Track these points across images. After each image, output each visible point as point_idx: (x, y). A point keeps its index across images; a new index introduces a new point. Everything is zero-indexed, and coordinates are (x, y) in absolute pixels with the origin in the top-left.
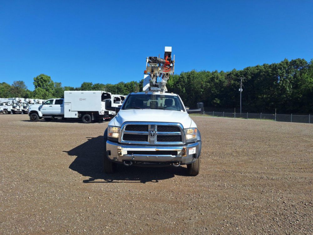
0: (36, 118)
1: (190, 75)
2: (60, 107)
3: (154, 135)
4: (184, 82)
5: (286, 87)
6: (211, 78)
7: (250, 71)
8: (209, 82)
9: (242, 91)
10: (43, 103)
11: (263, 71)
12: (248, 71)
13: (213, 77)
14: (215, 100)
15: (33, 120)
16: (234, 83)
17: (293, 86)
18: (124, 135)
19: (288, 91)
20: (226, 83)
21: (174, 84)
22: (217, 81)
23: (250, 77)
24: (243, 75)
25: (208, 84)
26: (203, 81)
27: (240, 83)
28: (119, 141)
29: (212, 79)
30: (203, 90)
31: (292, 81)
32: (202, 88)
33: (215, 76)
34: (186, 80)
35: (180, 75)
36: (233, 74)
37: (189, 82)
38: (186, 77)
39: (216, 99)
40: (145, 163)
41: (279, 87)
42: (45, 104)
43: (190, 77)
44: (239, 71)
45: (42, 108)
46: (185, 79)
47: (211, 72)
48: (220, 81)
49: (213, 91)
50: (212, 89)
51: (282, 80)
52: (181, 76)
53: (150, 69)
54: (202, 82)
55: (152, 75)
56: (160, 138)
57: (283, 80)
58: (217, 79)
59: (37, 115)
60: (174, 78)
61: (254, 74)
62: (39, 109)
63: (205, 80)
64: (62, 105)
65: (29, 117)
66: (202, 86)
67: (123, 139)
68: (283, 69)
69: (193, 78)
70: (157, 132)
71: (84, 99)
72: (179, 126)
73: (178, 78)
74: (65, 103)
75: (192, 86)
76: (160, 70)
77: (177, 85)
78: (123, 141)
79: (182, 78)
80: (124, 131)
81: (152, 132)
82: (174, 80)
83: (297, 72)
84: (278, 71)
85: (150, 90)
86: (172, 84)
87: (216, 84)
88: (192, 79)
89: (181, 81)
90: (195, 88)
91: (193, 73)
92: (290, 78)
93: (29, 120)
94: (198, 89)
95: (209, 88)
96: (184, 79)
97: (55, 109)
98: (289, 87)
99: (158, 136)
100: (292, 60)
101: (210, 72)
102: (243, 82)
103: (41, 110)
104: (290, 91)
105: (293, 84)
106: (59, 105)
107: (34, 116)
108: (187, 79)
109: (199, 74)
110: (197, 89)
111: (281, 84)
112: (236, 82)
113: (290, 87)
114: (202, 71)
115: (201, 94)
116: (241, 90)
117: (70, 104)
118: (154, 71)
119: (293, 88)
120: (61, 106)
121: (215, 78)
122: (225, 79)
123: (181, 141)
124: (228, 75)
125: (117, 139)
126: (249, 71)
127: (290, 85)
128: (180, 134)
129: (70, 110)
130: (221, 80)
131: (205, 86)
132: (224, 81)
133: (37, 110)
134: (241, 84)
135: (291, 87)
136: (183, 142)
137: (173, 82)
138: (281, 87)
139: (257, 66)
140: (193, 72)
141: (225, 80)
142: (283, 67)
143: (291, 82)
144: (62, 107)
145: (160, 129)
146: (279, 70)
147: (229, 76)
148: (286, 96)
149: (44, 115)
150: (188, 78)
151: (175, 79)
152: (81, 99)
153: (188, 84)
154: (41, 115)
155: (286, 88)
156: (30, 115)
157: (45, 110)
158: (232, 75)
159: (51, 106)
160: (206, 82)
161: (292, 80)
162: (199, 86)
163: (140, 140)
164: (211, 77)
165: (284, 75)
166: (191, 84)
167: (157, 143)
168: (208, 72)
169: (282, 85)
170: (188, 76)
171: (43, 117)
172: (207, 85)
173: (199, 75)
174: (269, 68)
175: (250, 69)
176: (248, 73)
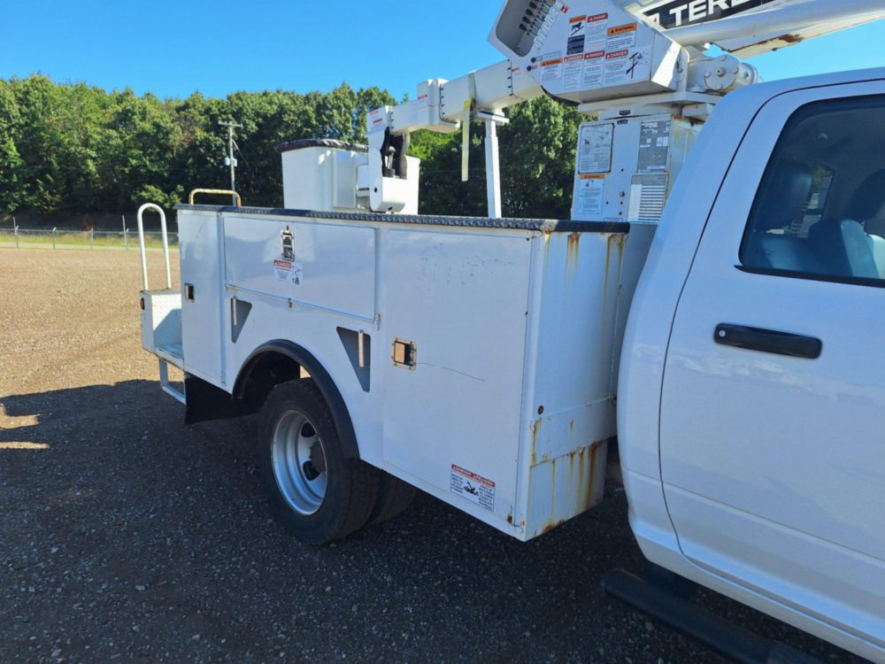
1: (27, 93)
6: (117, 114)
7: (251, 104)
8: (109, 126)
9: (236, 165)
11: (290, 111)
12: (243, 105)
13: (129, 111)
14: (146, 191)
16: (207, 139)
20: (178, 138)
22: (147, 126)
23: (253, 127)
24: (230, 116)
25: (113, 133)
27: (227, 141)
29: (124, 118)
30: (92, 153)
32: (86, 144)
34: (14, 110)
36: (194, 106)
37: (29, 117)
38: (10, 96)
39: (147, 186)
43: (32, 99)
44: (213, 102)
46: (10, 103)
47: (109, 92)
48: (157, 125)
49: (133, 158)
50: (130, 153)
54: (87, 125)
58: (143, 119)
61: (265, 117)
63: (96, 117)
66: (88, 137)
68: (345, 112)
69: (45, 104)
75: (42, 134)
84: (332, 116)
87: (142, 135)
88: (39, 104)
90: (59, 144)
91: (39, 86)
94: (72, 149)
95: (119, 147)
100: (362, 90)
102: (233, 137)
108: (16, 106)
109: (69, 93)
110: (68, 148)
112: (212, 136)
116: (231, 162)
121: (134, 114)
122: (172, 122)
124: (179, 110)
126: (248, 104)
130: (162, 124)
132: (173, 129)
134: (231, 145)
139: (265, 94)
140: (41, 81)
141: (172, 125)
142: (345, 106)
146: (335, 112)
147: (182, 113)
150: (21, 101)
153: (27, 124)
158: (192, 110)
160: (102, 124)
162: (76, 137)
165: (348, 128)
170: (20, 95)
172: (109, 137)
173: (70, 97)
174: (305, 104)
175: (249, 100)
176: (245, 111)
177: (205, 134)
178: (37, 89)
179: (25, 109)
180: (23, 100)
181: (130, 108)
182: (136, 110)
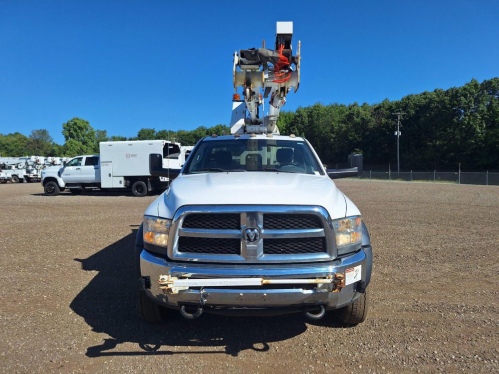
0: (54, 190)
1: (312, 112)
2: (94, 171)
3: (255, 239)
4: (302, 123)
5: (475, 126)
6: (347, 116)
8: (344, 122)
9: (400, 134)
10: (66, 164)
11: (435, 101)
12: (409, 102)
13: (352, 114)
15: (49, 193)
16: (387, 123)
17: (486, 124)
18: (181, 239)
19: (479, 133)
20: (373, 124)
21: (285, 127)
22: (357, 120)
23: (413, 112)
24: (401, 109)
25: (343, 125)
26: (334, 120)
27: (397, 122)
28: (169, 255)
29: (350, 117)
30: (334, 136)
31: (485, 116)
32: (333, 133)
33: (353, 111)
34: (306, 120)
35: (297, 112)
36: (383, 107)
37: (311, 123)
38: (305, 115)
39: (356, 149)
40: (234, 308)
41: (464, 127)
42: (69, 166)
43: (313, 115)
44: (394, 103)
45: (64, 173)
46: (305, 118)
47: (347, 106)
48: (363, 119)
49: (351, 136)
50: (349, 134)
51: (467, 115)
52: (297, 114)
53: (243, 77)
54: (333, 123)
55: (248, 90)
56: (271, 246)
57: (469, 114)
58: (357, 117)
59: (56, 184)
60: (285, 117)
61: (420, 107)
62: (59, 174)
63: (337, 119)
64: (97, 166)
65: (43, 188)
66: (333, 128)
67: (179, 250)
68: (470, 97)
69: (318, 116)
70: (263, 231)
71: (134, 156)
72: (319, 213)
73: (293, 117)
74: (101, 163)
75: (315, 129)
76: (266, 79)
77: (291, 128)
78: (177, 255)
79: (299, 116)
80: (180, 230)
81: (250, 231)
82: (286, 121)
83: (493, 101)
84: (460, 100)
85: (245, 131)
86: (283, 126)
87: (356, 125)
88: (316, 117)
89: (298, 122)
90: (321, 133)
91: (317, 108)
92: (483, 111)
93: (44, 192)
94: (326, 135)
95: (345, 131)
96: (302, 119)
97: (86, 173)
98: (480, 126)
99: (265, 241)
100: (485, 81)
101: (345, 106)
102: (400, 120)
103: (62, 175)
104: (482, 133)
105: (487, 121)
106: (92, 167)
107: (50, 186)
108: (307, 118)
109: (327, 110)
110: (324, 134)
111: (466, 122)
112: (390, 121)
113: (482, 126)
114: (332, 104)
115: (330, 141)
116: (398, 133)
117: (110, 163)
118: (252, 81)
119: (487, 127)
120: (95, 169)
121: (354, 115)
122: (371, 116)
123: (324, 250)
124: (376, 109)
125: (165, 249)
126: (412, 101)
127: (482, 123)
128: (323, 235)
129: (110, 175)
130: (365, 118)
131: (338, 129)
132: (370, 120)
133: (56, 176)
134: (399, 124)
135: (484, 126)
136: (331, 255)
137: (285, 125)
138: (466, 127)
139: (424, 94)
140: (318, 106)
141: (370, 118)
142: (470, 93)
143: (483, 118)
144: (98, 169)
145: (271, 224)
146: (462, 97)
147: (377, 111)
148: (476, 141)
149: (67, 185)
151: (287, 118)
152: (128, 156)
153: (310, 126)
154: (62, 184)
155: (475, 128)
156: (44, 185)
157: (69, 175)
158: (382, 109)
159: (79, 169)
160: (339, 122)
161: (485, 114)
162: (328, 129)
163: (221, 252)
164: (348, 113)
165: (471, 106)
166: (314, 125)
167: (263, 257)
168: (342, 106)
169: (468, 122)
170: (309, 113)
171: (66, 187)
172: (342, 128)
174: (445, 96)
175: (412, 99)
176: (409, 105)
177: (387, 120)
178: (316, 110)
179: (310, 119)
180: (310, 116)
181: (352, 112)
182: (355, 113)
